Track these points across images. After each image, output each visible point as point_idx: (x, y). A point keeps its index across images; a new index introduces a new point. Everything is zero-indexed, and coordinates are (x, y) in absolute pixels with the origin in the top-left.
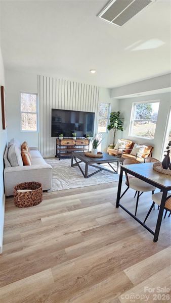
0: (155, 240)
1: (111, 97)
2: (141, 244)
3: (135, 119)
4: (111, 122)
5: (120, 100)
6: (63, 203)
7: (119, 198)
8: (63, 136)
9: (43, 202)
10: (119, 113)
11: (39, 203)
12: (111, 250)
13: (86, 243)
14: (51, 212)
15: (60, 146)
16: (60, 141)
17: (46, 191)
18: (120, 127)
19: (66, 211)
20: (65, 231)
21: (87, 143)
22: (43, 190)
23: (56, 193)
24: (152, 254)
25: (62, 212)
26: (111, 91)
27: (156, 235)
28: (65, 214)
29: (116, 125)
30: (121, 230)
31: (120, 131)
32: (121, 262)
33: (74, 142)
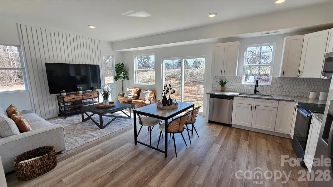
0: (166, 156)
1: (113, 50)
2: (158, 162)
3: (137, 69)
4: (117, 72)
5: (122, 53)
6: (83, 157)
7: (136, 136)
8: (66, 92)
9: (59, 165)
10: (123, 64)
11: (54, 167)
12: (137, 176)
13: (115, 180)
14: (72, 170)
15: (64, 102)
16: (63, 97)
17: (60, 153)
18: (126, 77)
19: (88, 163)
20: (93, 179)
21: (96, 95)
22: (57, 152)
23: (73, 151)
24: (165, 165)
25: (85, 165)
26: (112, 44)
27: (166, 152)
28: (88, 166)
29: (122, 75)
30: (142, 158)
31: (126, 80)
32: (146, 180)
33: (81, 97)
